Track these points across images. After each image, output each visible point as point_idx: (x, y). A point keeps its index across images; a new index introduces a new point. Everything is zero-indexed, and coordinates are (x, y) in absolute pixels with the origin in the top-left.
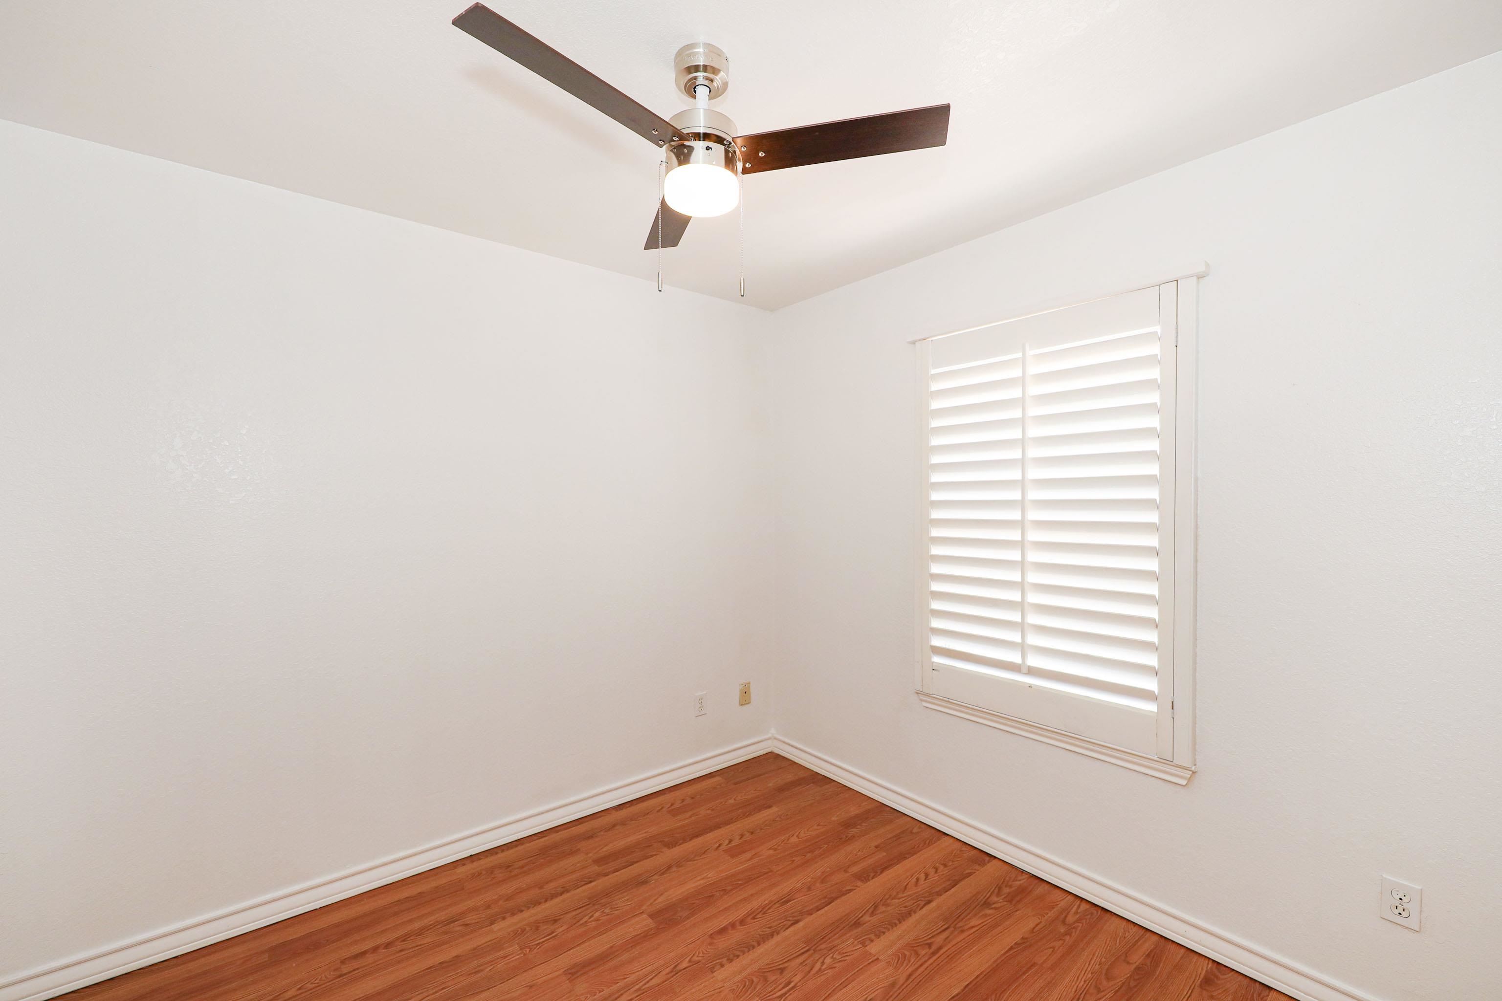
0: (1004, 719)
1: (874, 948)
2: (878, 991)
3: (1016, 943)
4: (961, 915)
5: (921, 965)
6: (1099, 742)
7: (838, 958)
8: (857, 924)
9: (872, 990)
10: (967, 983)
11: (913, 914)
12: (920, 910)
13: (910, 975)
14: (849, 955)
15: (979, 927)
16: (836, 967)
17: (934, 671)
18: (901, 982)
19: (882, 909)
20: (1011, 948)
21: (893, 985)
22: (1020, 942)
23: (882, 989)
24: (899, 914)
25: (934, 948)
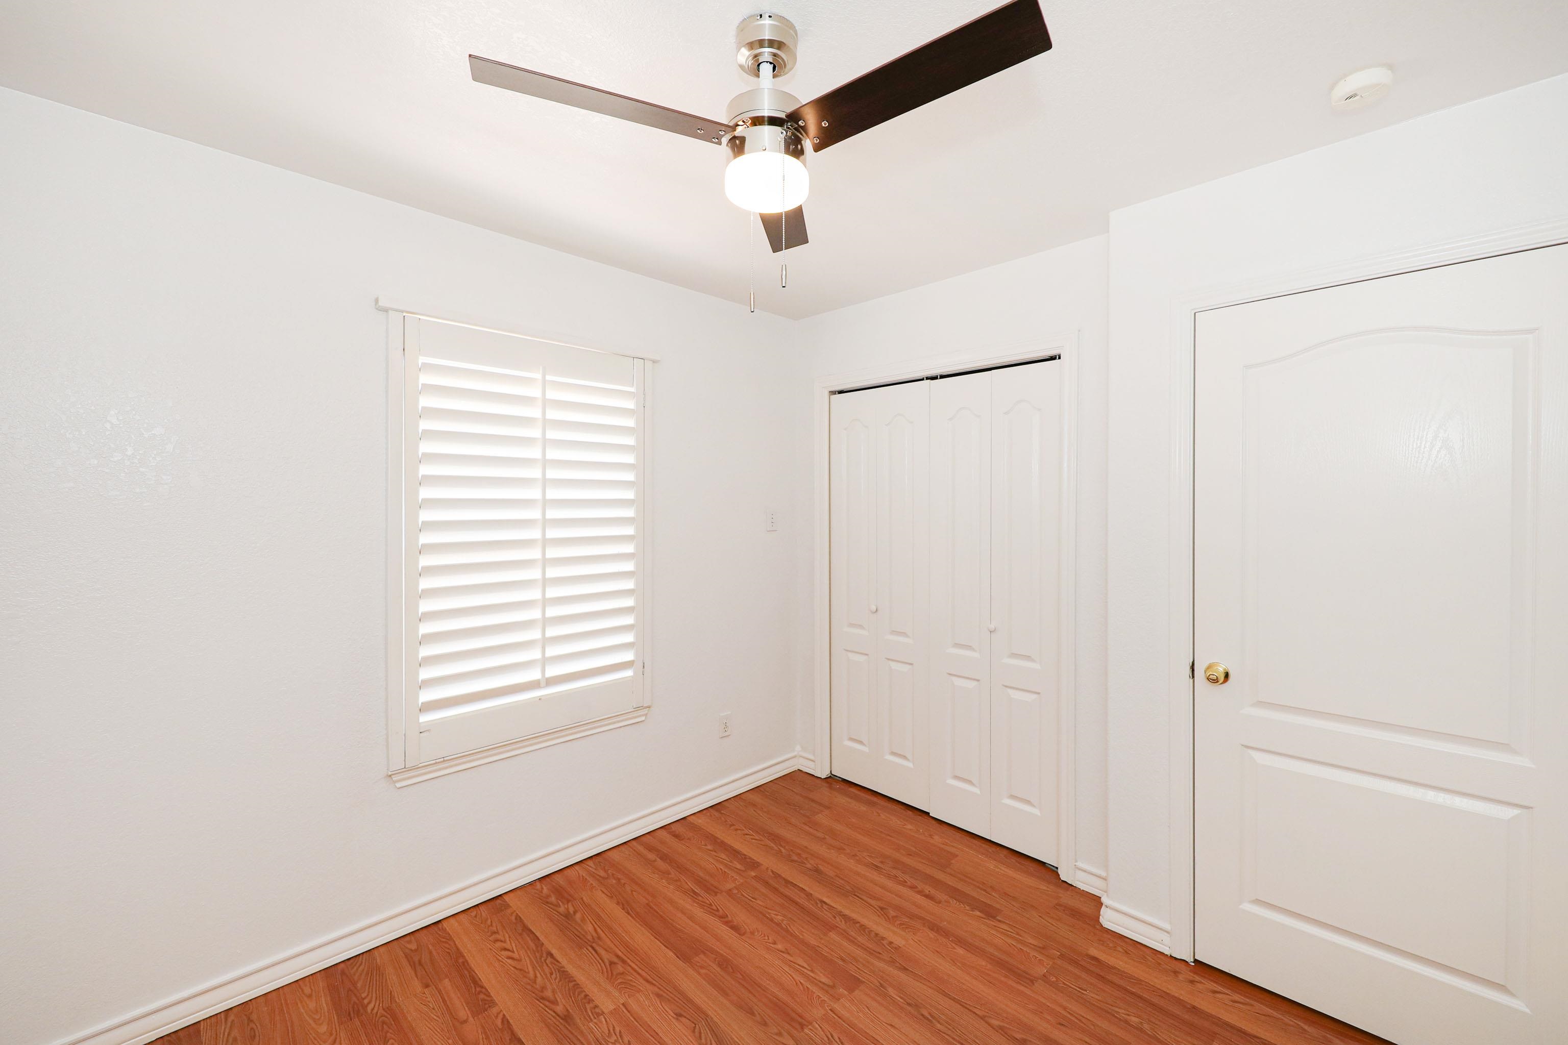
0: (490, 751)
1: (607, 1005)
2: (665, 1007)
3: (622, 909)
4: (576, 934)
5: (639, 974)
6: (598, 719)
7: (616, 1038)
8: (567, 1018)
9: (663, 1012)
10: (663, 946)
11: (565, 970)
12: (560, 963)
13: (647, 981)
14: (614, 1027)
15: (596, 926)
16: (629, 1041)
17: (421, 734)
18: (657, 990)
19: (548, 994)
20: (628, 913)
21: (658, 996)
22: (621, 906)
23: (663, 1004)
24: (561, 980)
25: (615, 960)
